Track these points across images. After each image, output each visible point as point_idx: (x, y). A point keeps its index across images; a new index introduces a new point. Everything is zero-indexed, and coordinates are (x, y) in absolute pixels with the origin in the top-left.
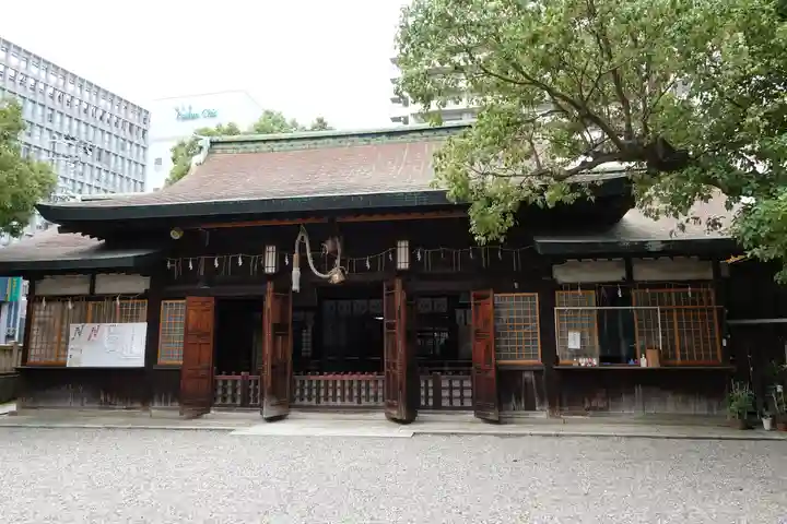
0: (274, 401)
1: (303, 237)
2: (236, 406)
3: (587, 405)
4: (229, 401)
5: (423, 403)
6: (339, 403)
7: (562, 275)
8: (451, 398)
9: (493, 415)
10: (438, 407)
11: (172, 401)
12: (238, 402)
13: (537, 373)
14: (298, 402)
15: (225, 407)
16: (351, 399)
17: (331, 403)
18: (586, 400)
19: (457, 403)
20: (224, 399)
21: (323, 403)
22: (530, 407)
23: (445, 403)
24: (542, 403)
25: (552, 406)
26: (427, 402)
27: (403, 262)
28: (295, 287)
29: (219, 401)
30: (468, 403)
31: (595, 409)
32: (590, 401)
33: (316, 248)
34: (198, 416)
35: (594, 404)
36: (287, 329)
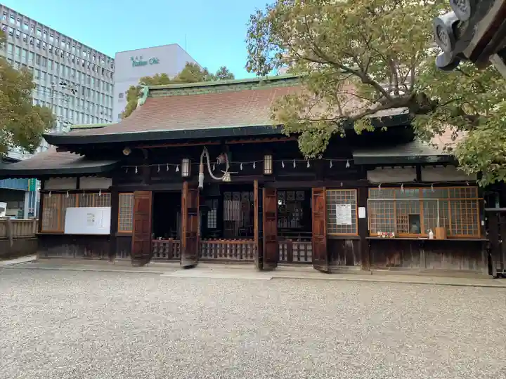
0: (189, 256)
1: (205, 154)
2: (165, 259)
3: (387, 263)
4: (161, 256)
5: (281, 259)
6: (228, 258)
7: (373, 178)
8: (299, 257)
9: (324, 268)
10: (290, 261)
11: (127, 255)
12: (167, 257)
13: (355, 241)
14: (203, 257)
15: (158, 259)
16: (236, 256)
17: (223, 258)
18: (388, 259)
19: (302, 260)
20: (158, 255)
21: (219, 258)
22: (350, 263)
23: (295, 259)
24: (358, 261)
25: (364, 263)
26: (283, 258)
27: (268, 169)
28: (201, 185)
29: (155, 256)
30: (310, 260)
31: (393, 265)
32: (390, 259)
33: (213, 160)
34: (142, 265)
35: (392, 262)
36: (196, 212)
